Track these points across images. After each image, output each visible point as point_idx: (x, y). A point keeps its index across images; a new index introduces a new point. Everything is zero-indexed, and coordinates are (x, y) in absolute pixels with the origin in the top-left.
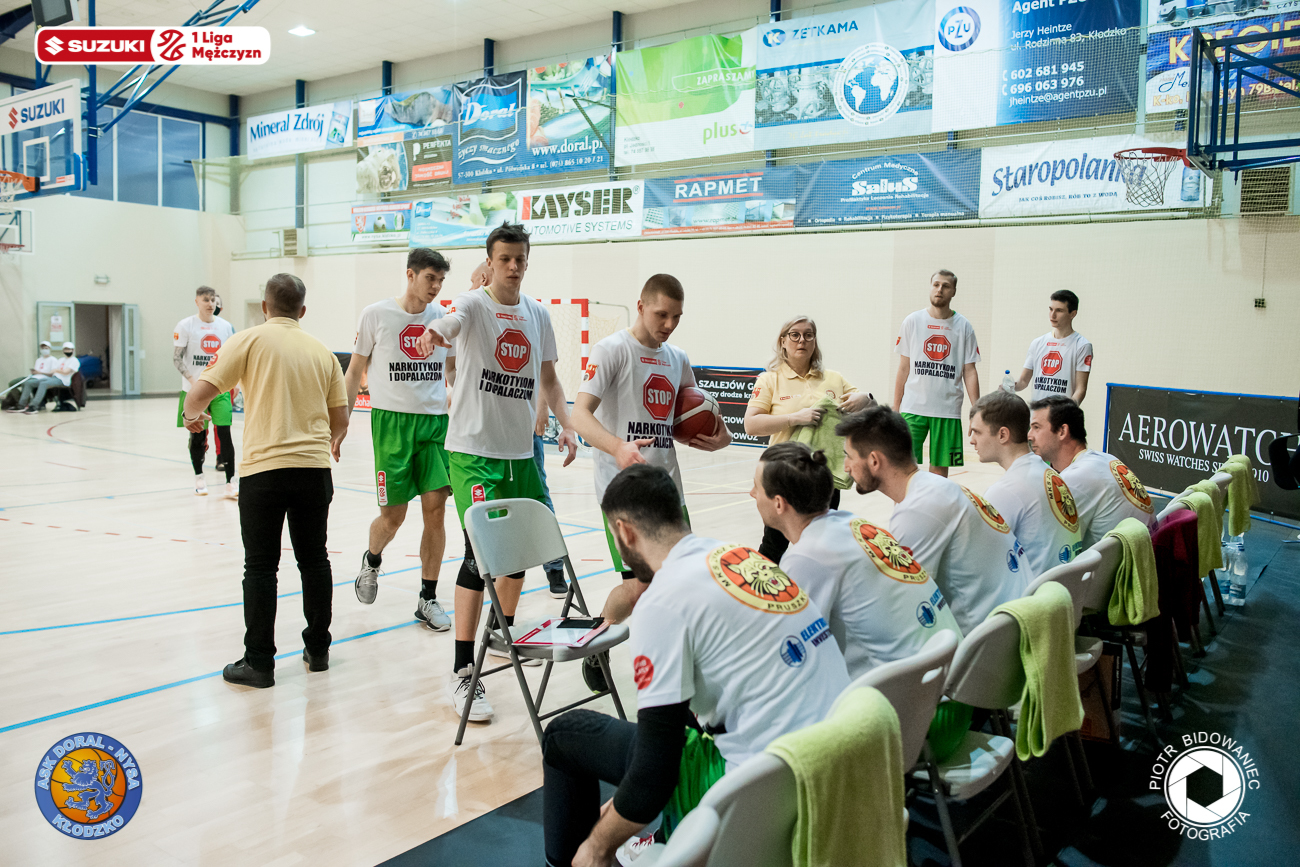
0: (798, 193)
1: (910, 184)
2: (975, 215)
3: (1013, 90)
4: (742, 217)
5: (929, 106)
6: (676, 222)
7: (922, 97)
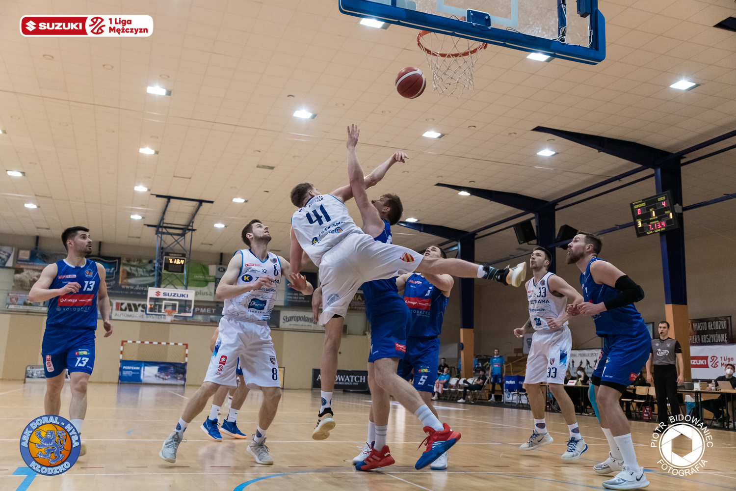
2: (279, 327)
3: (288, 297)
4: (209, 321)
6: (185, 319)
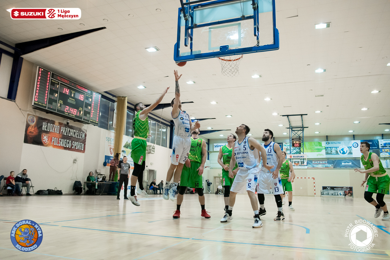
0: (333, 164)
1: (350, 163)
2: (360, 168)
4: (324, 167)
5: (352, 154)
6: (314, 167)
7: (351, 153)
